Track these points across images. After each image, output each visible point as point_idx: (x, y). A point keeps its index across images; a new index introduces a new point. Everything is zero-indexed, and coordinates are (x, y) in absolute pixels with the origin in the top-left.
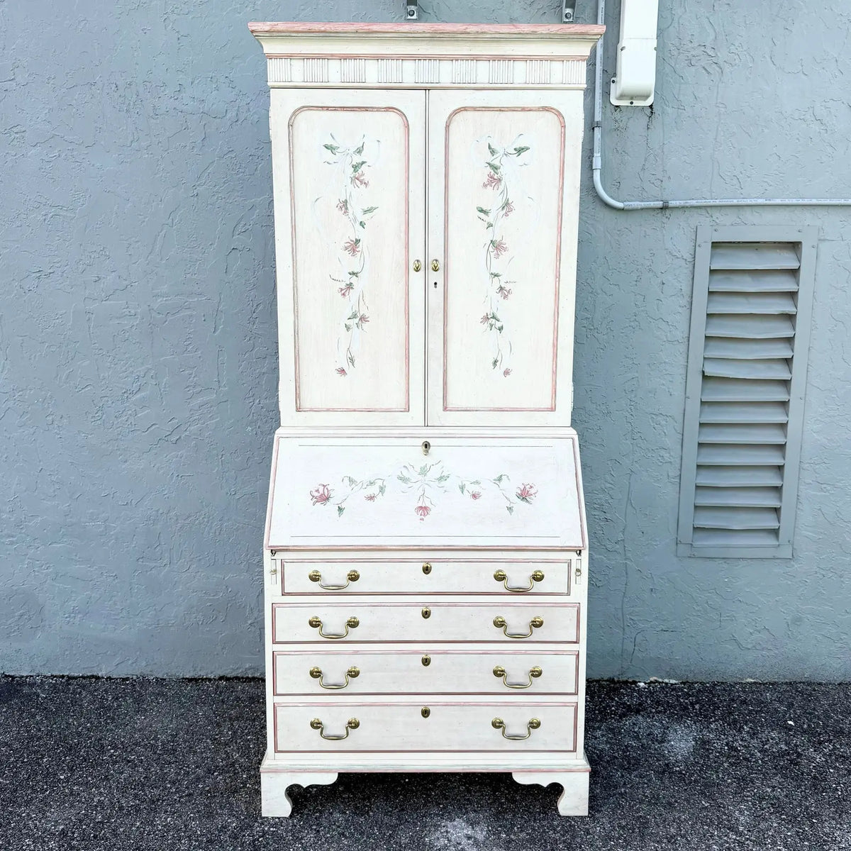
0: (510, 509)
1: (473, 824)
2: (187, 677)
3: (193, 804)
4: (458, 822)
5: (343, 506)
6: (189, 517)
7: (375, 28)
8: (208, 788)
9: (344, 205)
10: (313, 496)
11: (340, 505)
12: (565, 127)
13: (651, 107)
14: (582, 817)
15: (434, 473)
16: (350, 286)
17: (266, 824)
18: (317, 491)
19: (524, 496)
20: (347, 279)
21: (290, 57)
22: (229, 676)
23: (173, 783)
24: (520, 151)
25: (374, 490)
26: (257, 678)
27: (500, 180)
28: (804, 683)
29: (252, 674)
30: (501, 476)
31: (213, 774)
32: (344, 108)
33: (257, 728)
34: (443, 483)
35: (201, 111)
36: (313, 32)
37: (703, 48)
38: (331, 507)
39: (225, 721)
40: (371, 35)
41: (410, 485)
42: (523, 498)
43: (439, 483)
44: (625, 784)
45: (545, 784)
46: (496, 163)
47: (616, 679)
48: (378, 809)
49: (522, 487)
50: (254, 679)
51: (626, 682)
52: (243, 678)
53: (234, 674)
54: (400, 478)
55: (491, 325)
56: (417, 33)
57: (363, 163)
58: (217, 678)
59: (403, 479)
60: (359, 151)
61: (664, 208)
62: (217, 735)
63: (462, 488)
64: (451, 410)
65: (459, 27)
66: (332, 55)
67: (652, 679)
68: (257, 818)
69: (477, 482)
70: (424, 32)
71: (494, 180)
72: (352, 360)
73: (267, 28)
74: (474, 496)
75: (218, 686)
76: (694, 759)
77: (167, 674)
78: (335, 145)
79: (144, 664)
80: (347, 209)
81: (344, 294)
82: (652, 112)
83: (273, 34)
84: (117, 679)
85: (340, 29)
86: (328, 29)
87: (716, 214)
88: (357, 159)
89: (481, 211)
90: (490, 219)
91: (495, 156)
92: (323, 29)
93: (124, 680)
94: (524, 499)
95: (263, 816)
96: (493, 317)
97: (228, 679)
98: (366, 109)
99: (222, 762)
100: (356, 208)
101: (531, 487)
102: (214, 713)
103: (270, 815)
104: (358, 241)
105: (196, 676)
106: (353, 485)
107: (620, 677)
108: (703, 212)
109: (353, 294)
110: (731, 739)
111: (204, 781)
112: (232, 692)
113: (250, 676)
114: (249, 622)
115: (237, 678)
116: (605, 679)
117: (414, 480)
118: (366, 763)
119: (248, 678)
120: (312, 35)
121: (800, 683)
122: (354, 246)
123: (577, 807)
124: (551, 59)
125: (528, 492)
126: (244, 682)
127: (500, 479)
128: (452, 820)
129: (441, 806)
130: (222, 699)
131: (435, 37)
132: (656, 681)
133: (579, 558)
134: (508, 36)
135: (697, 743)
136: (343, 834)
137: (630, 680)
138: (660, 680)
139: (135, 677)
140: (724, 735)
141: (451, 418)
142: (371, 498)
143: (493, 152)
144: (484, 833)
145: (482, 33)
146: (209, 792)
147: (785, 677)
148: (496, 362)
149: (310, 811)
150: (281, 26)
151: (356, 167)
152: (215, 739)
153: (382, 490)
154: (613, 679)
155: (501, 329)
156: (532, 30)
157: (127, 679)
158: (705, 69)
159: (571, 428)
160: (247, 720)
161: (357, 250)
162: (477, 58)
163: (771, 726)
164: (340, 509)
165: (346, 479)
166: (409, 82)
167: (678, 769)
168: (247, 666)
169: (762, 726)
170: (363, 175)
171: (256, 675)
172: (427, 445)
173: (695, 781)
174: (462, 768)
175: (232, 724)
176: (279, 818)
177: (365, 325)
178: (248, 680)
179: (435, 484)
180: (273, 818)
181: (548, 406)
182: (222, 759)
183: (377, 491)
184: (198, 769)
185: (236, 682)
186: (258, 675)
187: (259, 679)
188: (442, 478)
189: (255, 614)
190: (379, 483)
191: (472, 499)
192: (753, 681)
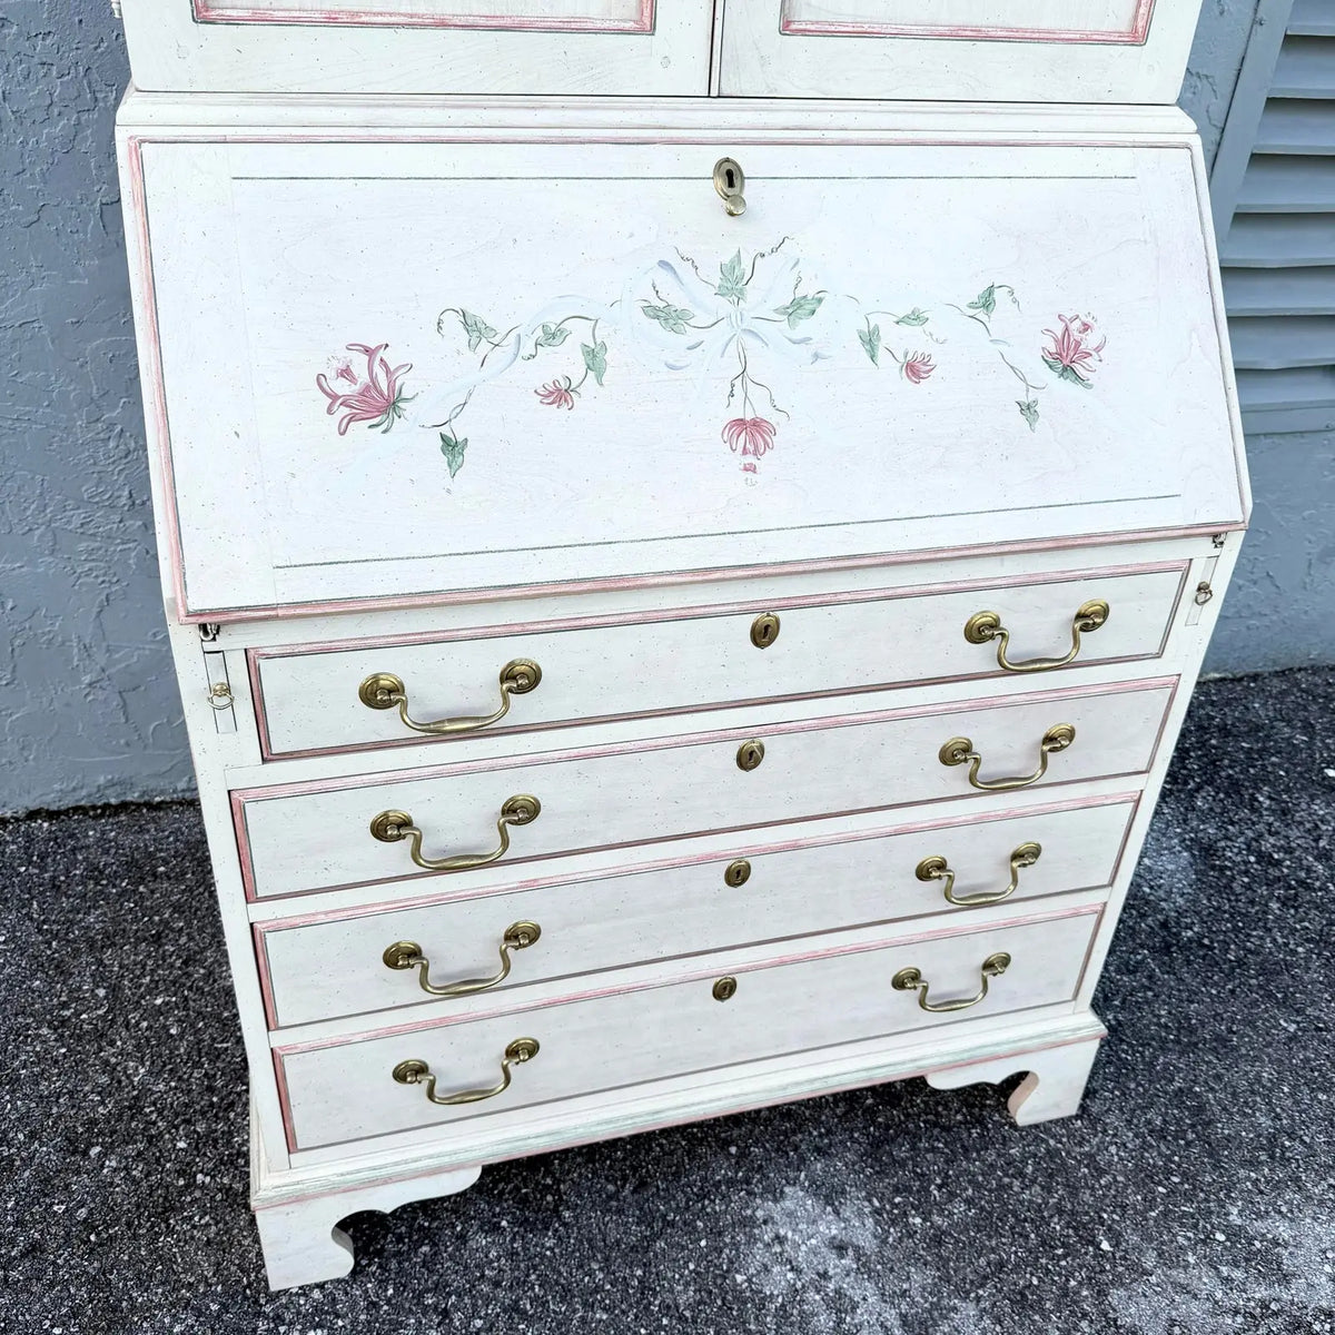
0: (1027, 409)
1: (831, 1196)
3: (52, 1285)
4: (796, 1198)
5: (459, 431)
8: (82, 1213)
10: (334, 397)
11: (445, 430)
14: (1064, 1122)
15: (770, 288)
17: (288, 1316)
18: (346, 373)
19: (1066, 359)
22: (54, 807)
25: (564, 362)
26: (132, 803)
28: (1305, 669)
29: (117, 797)
30: (991, 290)
31: (85, 1153)
33: (172, 966)
34: (805, 327)
38: (412, 436)
39: (76, 953)
41: (692, 336)
42: (1065, 369)
43: (792, 325)
45: (996, 1079)
48: (580, 1196)
49: (1059, 329)
50: (124, 806)
52: (94, 808)
53: (68, 802)
54: (653, 312)
58: (21, 813)
59: (667, 316)
62: (65, 1006)
63: (870, 341)
64: (805, 33)
68: (256, 1302)
69: (915, 318)
74: (915, 370)
75: (29, 837)
76: (1209, 900)
94: (1067, 371)
95: (274, 1287)
97: (52, 815)
99: (102, 1102)
101: (1086, 327)
102: (40, 931)
103: (294, 1285)
106: (484, 347)
110: (1250, 834)
111: (67, 1186)
112: (74, 850)
113: (113, 801)
114: (87, 679)
115: (76, 809)
117: (702, 319)
118: (555, 1125)
119: (107, 806)
121: (1300, 670)
125: (1078, 344)
126: (102, 816)
127: (987, 302)
128: (778, 1197)
129: (733, 1150)
130: (53, 878)
133: (1217, 552)
135: (1193, 855)
136: (515, 1308)
140: (1232, 824)
141: (802, 64)
142: (560, 395)
144: (870, 1222)
146: (89, 1225)
147: (1275, 662)
149: (400, 1239)
152: (64, 1022)
153: (594, 358)
159: (1177, 108)
160: (139, 941)
163: (1304, 788)
164: (451, 446)
165: (453, 323)
167: (1190, 933)
168: (102, 780)
169: (1288, 790)
171: (129, 799)
172: (731, 176)
173: (1240, 963)
175: (100, 962)
176: (321, 1286)
178: (108, 810)
179: (778, 330)
180: (305, 1291)
181: (1124, 27)
182: (99, 1093)
183: (576, 368)
184: (36, 1144)
185: (79, 821)
186: (133, 796)
187: (139, 806)
188: (798, 308)
189: (101, 659)
190: (580, 333)
191: (907, 383)
192: (1217, 676)
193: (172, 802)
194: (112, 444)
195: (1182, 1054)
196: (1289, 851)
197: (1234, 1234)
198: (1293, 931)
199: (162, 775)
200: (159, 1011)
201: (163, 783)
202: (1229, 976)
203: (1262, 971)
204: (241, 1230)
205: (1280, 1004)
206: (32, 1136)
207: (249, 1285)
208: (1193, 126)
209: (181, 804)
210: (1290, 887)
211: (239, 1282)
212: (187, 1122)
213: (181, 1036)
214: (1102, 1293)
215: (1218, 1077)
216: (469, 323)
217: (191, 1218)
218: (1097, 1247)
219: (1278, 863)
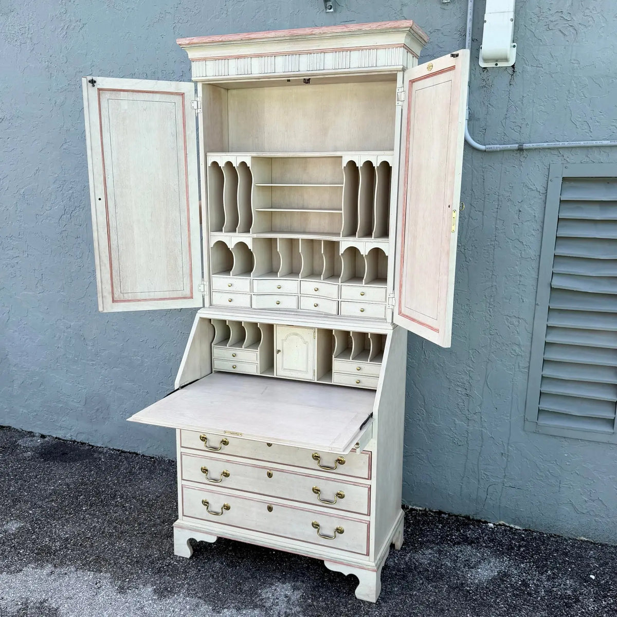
4: (288, 586)
7: (253, 36)
8: (156, 532)
13: (513, 66)
14: (371, 603)
17: (174, 559)
21: (205, 59)
23: (139, 524)
36: (215, 42)
37: (560, 14)
40: (251, 41)
44: (420, 589)
45: (346, 574)
47: (471, 517)
51: (479, 521)
56: (281, 37)
61: (521, 150)
65: (308, 31)
66: (230, 57)
67: (501, 522)
68: (170, 554)
70: (285, 36)
73: (187, 42)
76: (487, 585)
82: (514, 71)
83: (192, 45)
84: (147, 457)
85: (231, 39)
86: (224, 40)
87: (566, 154)
93: (151, 458)
95: (174, 554)
103: (179, 555)
107: (475, 516)
108: (556, 152)
110: (530, 578)
116: (463, 515)
118: (233, 533)
120: (215, 44)
123: (367, 595)
124: (376, 48)
128: (284, 583)
129: (284, 573)
131: (294, 39)
132: (504, 525)
134: (342, 34)
135: (499, 575)
136: (213, 576)
137: (483, 520)
138: (507, 524)
139: (157, 457)
140: (527, 573)
146: (155, 534)
149: (203, 557)
150: (195, 40)
154: (469, 517)
157: (153, 458)
158: (562, 32)
162: (324, 52)
163: (572, 576)
167: (468, 588)
169: (565, 574)
173: (475, 600)
174: (291, 549)
176: (183, 558)
180: (180, 557)
192: (586, 539)
206: (159, 518)
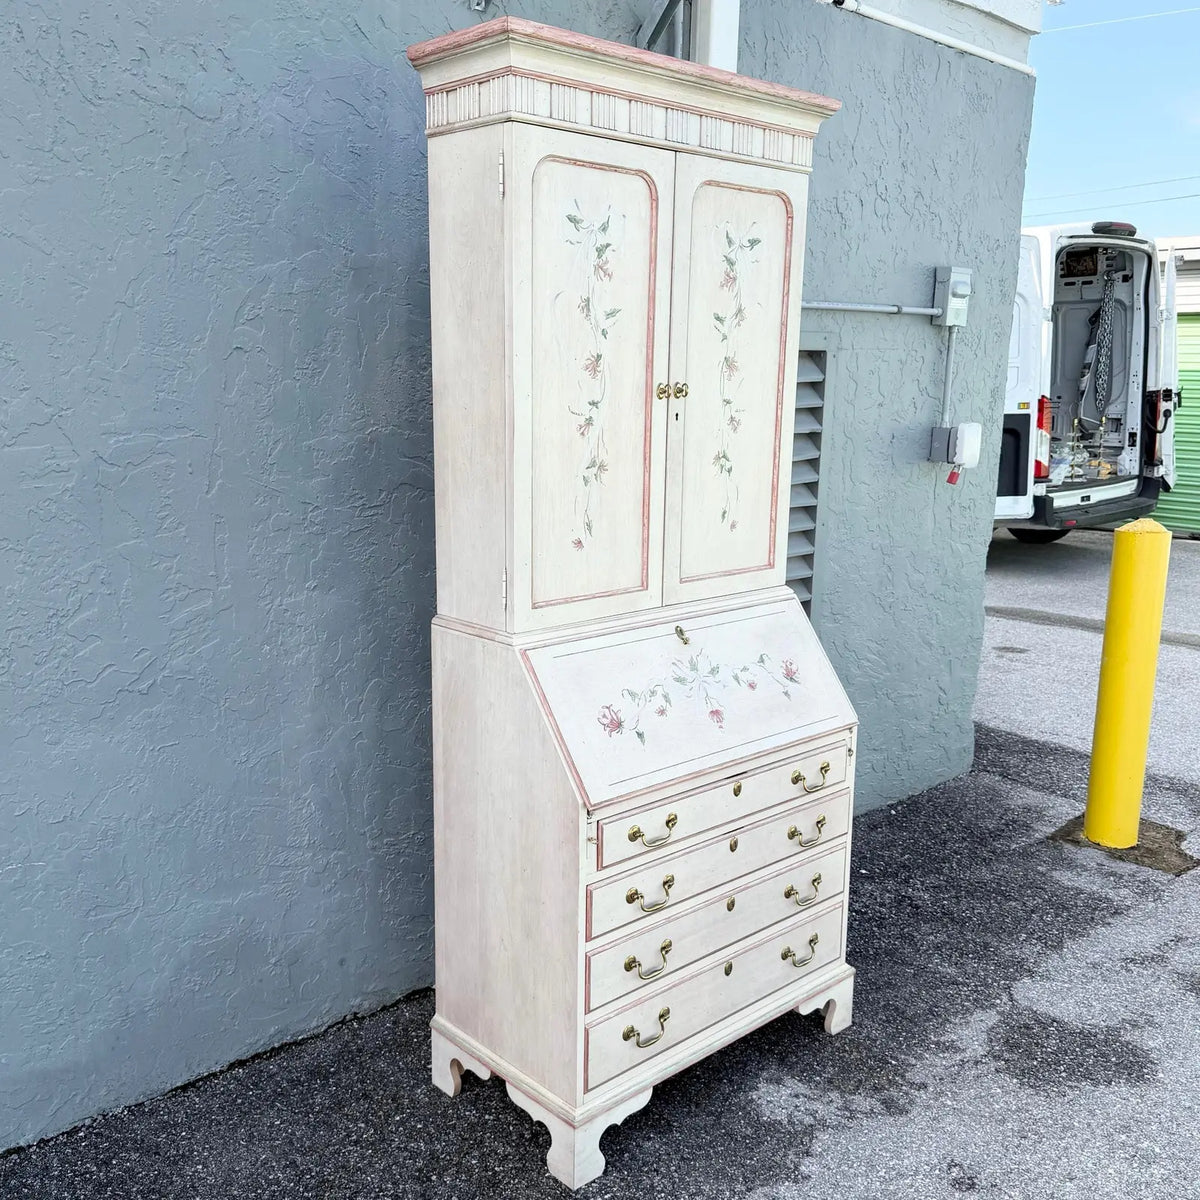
0: (786, 693)
1: (779, 1081)
2: (179, 1084)
4: (763, 1087)
5: (640, 729)
6: (174, 815)
7: (645, 57)
9: (586, 305)
10: (604, 725)
11: (636, 730)
12: (792, 218)
14: (849, 1028)
15: (704, 667)
16: (589, 421)
17: (589, 1195)
18: (604, 716)
19: (790, 676)
20: (587, 411)
22: (244, 1058)
24: (753, 243)
25: (659, 701)
26: (287, 1044)
27: (735, 279)
29: (279, 1042)
30: (762, 656)
31: (430, 1181)
32: (593, 165)
34: (718, 677)
35: (179, 103)
36: (581, 49)
38: (628, 733)
40: (638, 67)
41: (689, 686)
43: (714, 677)
45: (822, 1006)
46: (732, 256)
49: (784, 666)
50: (281, 1047)
52: (265, 1053)
53: (252, 1053)
54: (676, 680)
55: (722, 467)
56: (685, 74)
57: (608, 245)
58: (225, 1068)
59: (679, 680)
60: (604, 228)
62: (348, 1136)
63: (736, 678)
64: (686, 581)
69: (745, 669)
71: (730, 280)
72: (589, 526)
73: (530, 31)
74: (752, 686)
75: (237, 1079)
77: (144, 1093)
78: (579, 217)
79: (103, 1092)
80: (589, 310)
81: (583, 434)
83: (533, 41)
84: (57, 1138)
86: (598, 48)
88: (602, 240)
89: (718, 318)
90: (724, 329)
91: (732, 248)
92: (592, 46)
93: (69, 1134)
94: (792, 679)
95: (572, 1189)
96: (724, 457)
97: (241, 1063)
98: (615, 169)
99: (416, 1162)
100: (598, 310)
101: (791, 664)
102: (295, 1113)
103: (583, 1184)
104: (599, 357)
105: (193, 1079)
106: (637, 700)
109: (593, 432)
111: (436, 1193)
112: (270, 1077)
113: (276, 1045)
114: (273, 961)
115: (257, 1056)
117: (690, 679)
118: (675, 1059)
119: (273, 1049)
120: (577, 52)
122: (595, 363)
123: (844, 1020)
124: (786, 131)
125: (791, 669)
126: (271, 1057)
127: (762, 660)
128: (757, 1089)
130: (274, 1091)
131: (698, 84)
133: (851, 736)
134: (762, 96)
142: (662, 712)
143: (730, 242)
144: (800, 1084)
145: (743, 88)
148: (725, 513)
150: (547, 32)
151: (600, 251)
152: (357, 1141)
155: (729, 471)
156: (786, 93)
157: (76, 1130)
159: (787, 587)
160: (357, 1100)
161: (598, 369)
162: (723, 118)
164: (640, 735)
165: (626, 692)
166: (659, 138)
168: (271, 1031)
170: (607, 262)
171: (285, 1040)
172: (680, 632)
176: (594, 1182)
177: (604, 476)
178: (275, 1052)
179: (710, 679)
180: (589, 1185)
181: (767, 563)
182: (410, 1159)
183: (664, 703)
184: (401, 1187)
185: (259, 1063)
186: (288, 1039)
187: (290, 1044)
188: (714, 671)
189: (281, 946)
190: (659, 690)
191: (751, 690)
193: (308, 1039)
194: (304, 811)
195: (876, 992)
196: (867, 907)
197: (937, 1044)
198: (889, 936)
199: (304, 1020)
200: (402, 1122)
201: (302, 1026)
202: (875, 960)
203: (887, 955)
204: (537, 1178)
205: (903, 963)
207: (561, 1193)
208: (792, 591)
209: (312, 1038)
210: (877, 921)
211: (556, 1193)
212: (467, 1153)
213: (425, 1126)
214: (903, 1077)
215: (896, 996)
216: (631, 694)
217: (509, 1182)
218: (891, 1063)
219: (866, 913)
